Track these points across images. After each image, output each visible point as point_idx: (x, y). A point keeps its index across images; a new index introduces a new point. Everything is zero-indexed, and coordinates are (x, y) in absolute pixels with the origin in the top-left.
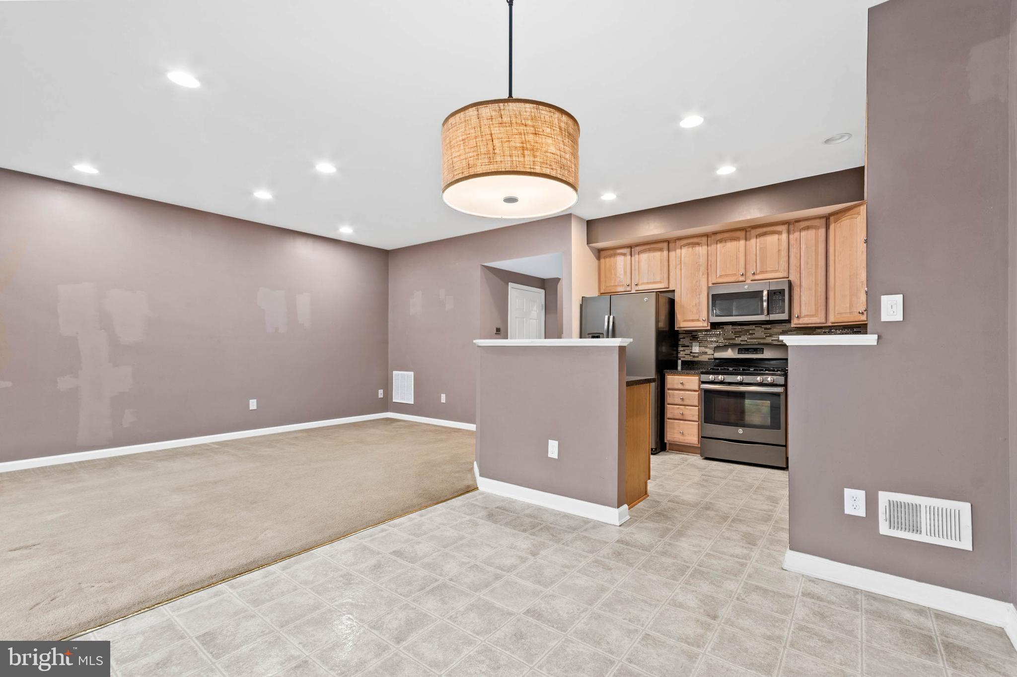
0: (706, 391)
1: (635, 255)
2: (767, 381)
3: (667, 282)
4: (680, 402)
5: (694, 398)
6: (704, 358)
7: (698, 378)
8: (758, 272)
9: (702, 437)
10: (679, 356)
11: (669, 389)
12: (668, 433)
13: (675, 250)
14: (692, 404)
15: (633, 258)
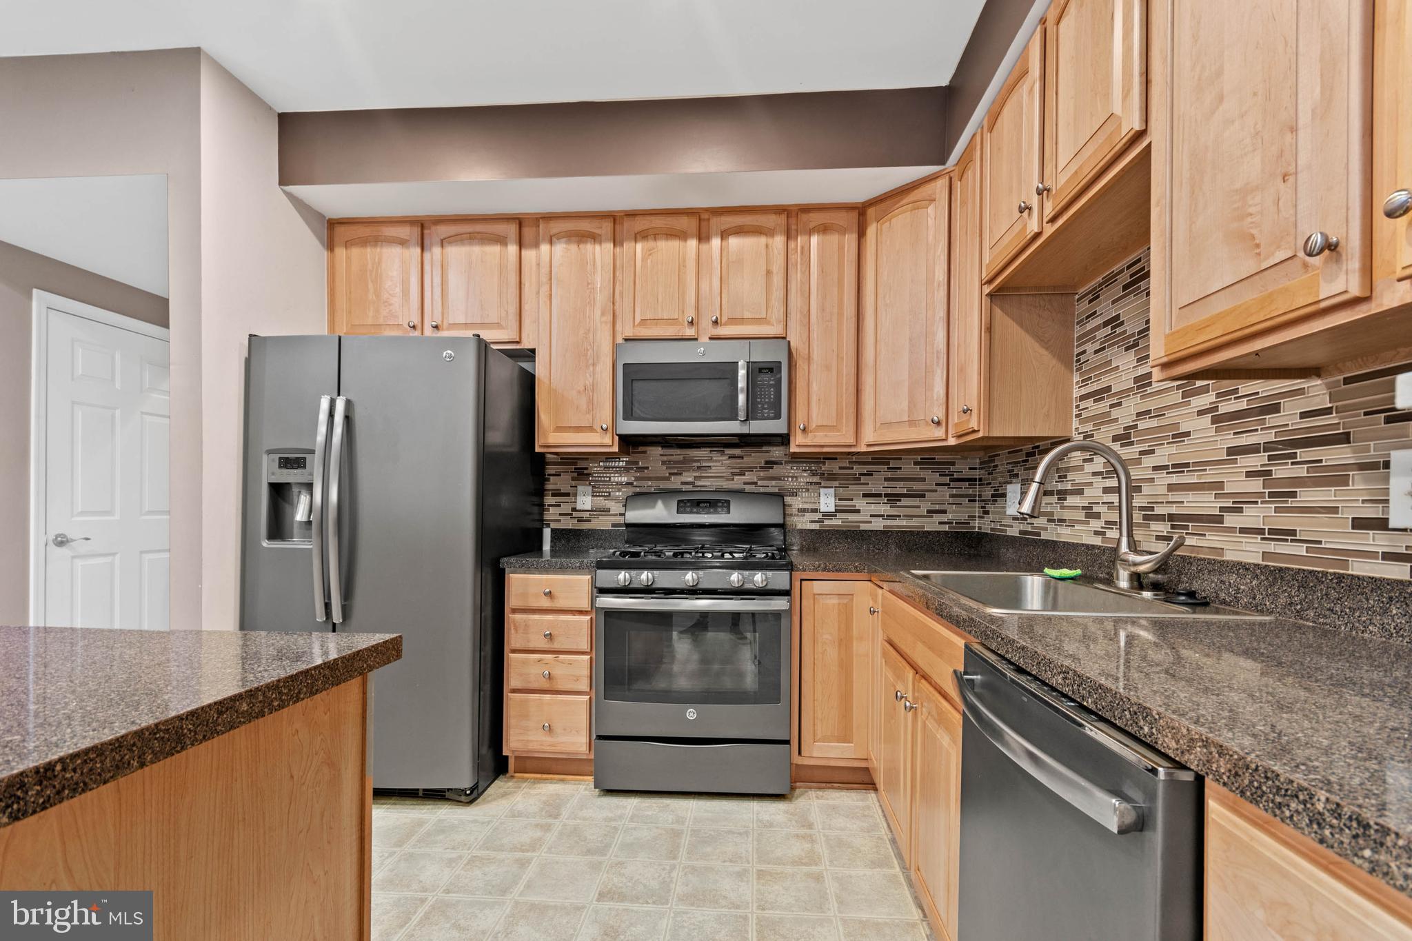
0: (611, 615)
1: (432, 245)
2: (753, 582)
3: (515, 325)
4: (542, 644)
5: (579, 631)
6: (602, 523)
7: (589, 577)
8: (724, 319)
9: (600, 737)
10: (546, 517)
11: (514, 611)
12: (512, 732)
13: (536, 245)
14: (573, 647)
15: (427, 255)
